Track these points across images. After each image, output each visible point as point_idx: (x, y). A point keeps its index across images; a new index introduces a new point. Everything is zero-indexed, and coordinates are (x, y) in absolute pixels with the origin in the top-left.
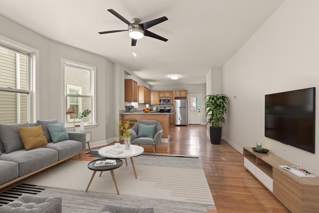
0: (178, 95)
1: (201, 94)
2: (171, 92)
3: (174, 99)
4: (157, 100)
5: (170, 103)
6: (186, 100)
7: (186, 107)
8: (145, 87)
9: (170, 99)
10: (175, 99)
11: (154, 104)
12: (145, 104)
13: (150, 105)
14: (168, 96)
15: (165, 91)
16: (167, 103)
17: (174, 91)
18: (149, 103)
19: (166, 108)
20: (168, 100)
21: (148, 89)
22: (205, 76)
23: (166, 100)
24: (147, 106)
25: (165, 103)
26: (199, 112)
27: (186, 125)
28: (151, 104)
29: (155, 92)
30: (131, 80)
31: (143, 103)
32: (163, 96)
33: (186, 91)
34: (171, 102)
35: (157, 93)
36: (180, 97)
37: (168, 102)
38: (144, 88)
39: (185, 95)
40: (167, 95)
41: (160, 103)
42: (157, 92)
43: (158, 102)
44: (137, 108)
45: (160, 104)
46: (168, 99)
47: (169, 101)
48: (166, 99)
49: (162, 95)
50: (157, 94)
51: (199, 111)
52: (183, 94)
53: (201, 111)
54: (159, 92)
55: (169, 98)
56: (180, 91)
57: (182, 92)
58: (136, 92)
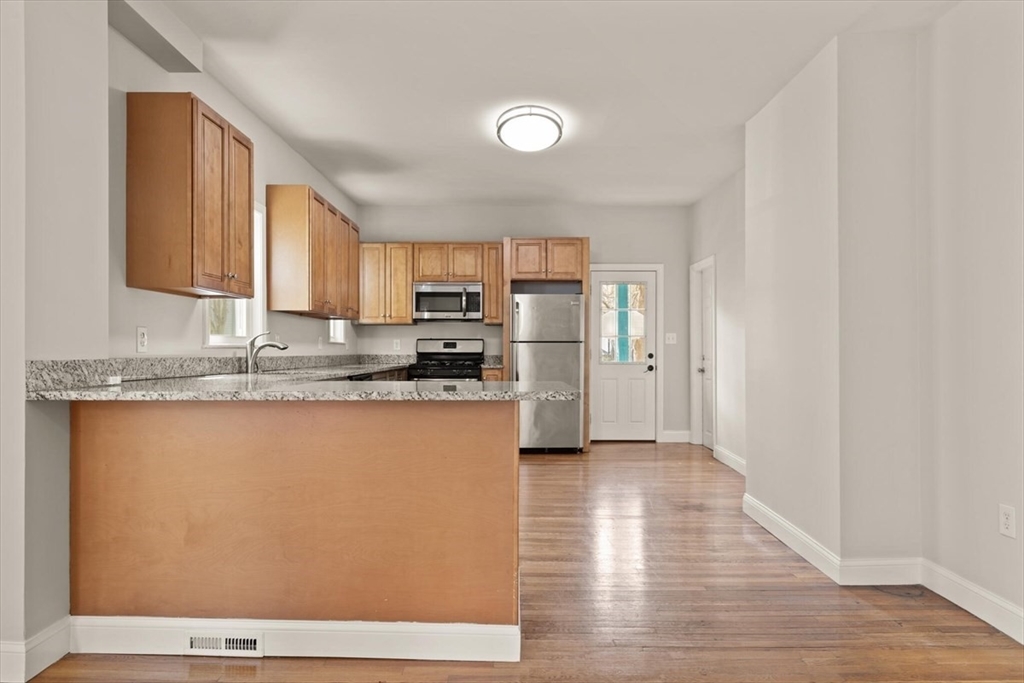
0: (529, 263)
1: (660, 268)
2: (488, 248)
3: (508, 287)
4: (403, 298)
5: (478, 315)
6: (582, 297)
7: (582, 338)
8: (319, 200)
9: (478, 289)
10: (514, 291)
11: (381, 320)
12: (319, 314)
13: (359, 329)
14: (470, 271)
15: (448, 243)
16: (460, 315)
17: (507, 241)
18: (351, 315)
19: (454, 345)
20: (469, 295)
21: (345, 220)
22: (741, 130)
23: (459, 295)
24: (338, 329)
25: (453, 315)
26: (651, 368)
27: (581, 450)
28: (363, 321)
29: (385, 243)
30: (188, 100)
31: (305, 307)
32: (438, 272)
33: (579, 243)
34: (489, 308)
35: (402, 253)
36: (543, 277)
37: (468, 310)
38: (314, 204)
39: (571, 269)
40: (466, 263)
41: (416, 315)
42: (402, 243)
43: (404, 308)
44: (259, 343)
45: (416, 321)
46: (471, 289)
47: (473, 303)
48: (459, 289)
49: (430, 264)
50: (399, 257)
51: (651, 362)
52: (561, 264)
53: (660, 362)
54: (415, 248)
55: (474, 282)
56: (545, 243)
57: (558, 250)
58: (237, 215)
